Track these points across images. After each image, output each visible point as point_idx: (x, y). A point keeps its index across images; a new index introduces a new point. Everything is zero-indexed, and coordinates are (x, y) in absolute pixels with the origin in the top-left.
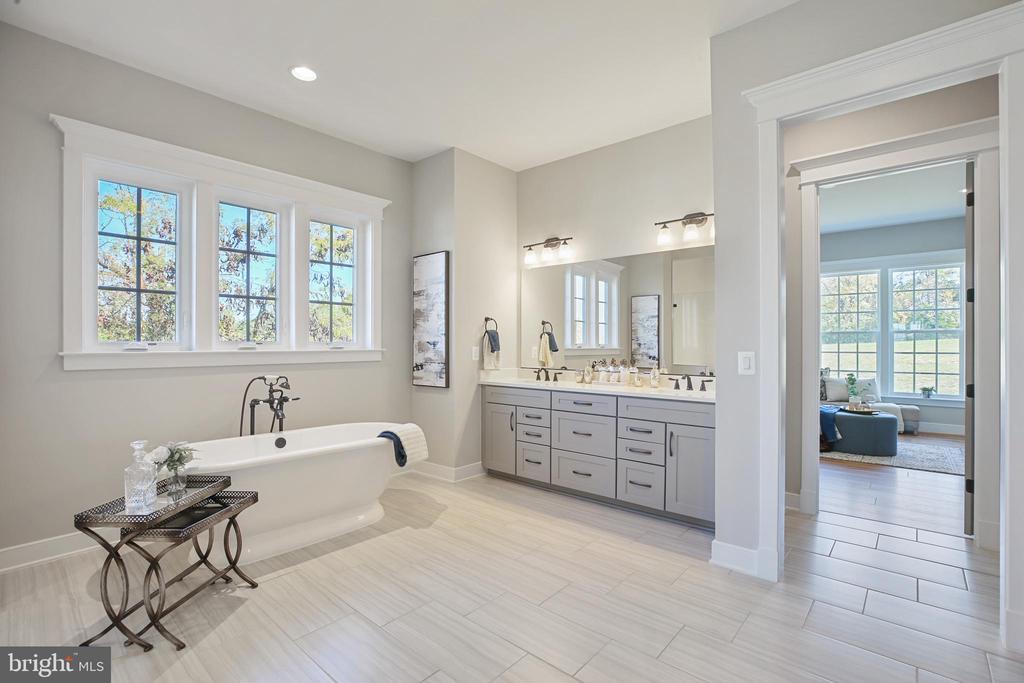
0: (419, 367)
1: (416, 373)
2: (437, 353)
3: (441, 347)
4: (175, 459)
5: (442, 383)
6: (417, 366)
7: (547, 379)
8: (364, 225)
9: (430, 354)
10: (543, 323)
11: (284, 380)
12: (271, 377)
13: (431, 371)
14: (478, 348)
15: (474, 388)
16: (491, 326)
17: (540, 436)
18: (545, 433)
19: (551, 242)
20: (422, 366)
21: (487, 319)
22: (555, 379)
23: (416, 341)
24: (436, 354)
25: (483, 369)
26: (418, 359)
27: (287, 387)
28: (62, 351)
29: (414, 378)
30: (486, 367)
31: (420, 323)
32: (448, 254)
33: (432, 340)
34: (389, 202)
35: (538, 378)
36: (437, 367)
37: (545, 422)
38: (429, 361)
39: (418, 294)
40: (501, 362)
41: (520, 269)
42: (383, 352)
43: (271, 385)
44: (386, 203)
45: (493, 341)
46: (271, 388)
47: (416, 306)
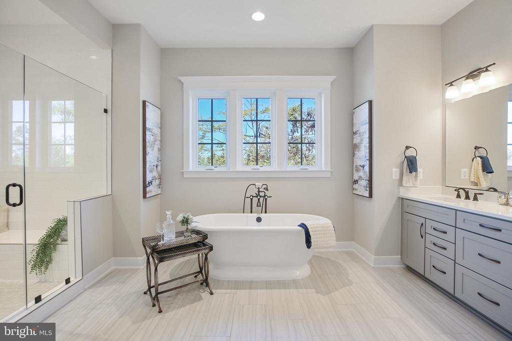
0: (356, 182)
1: (355, 186)
2: (365, 172)
3: (367, 168)
4: (185, 221)
5: (367, 194)
6: (355, 181)
7: (467, 197)
8: (320, 94)
9: (361, 174)
10: (476, 148)
11: (265, 186)
12: (259, 184)
13: (361, 185)
14: (398, 170)
15: (395, 200)
16: (410, 153)
17: (445, 249)
18: (450, 247)
19: (474, 74)
20: (357, 181)
21: (407, 148)
22: (475, 199)
23: (354, 165)
24: (364, 174)
25: (402, 186)
26: (356, 177)
27: (267, 190)
28: (183, 170)
29: (353, 189)
30: (404, 184)
31: (356, 152)
32: (370, 102)
33: (362, 164)
34: (334, 77)
35: (459, 196)
36: (364, 183)
37: (450, 236)
38: (360, 178)
39: (355, 133)
40: (418, 181)
41: (445, 104)
42: (331, 172)
43: (259, 188)
44: (332, 78)
45: (411, 164)
46: (259, 190)
47: (355, 141)
